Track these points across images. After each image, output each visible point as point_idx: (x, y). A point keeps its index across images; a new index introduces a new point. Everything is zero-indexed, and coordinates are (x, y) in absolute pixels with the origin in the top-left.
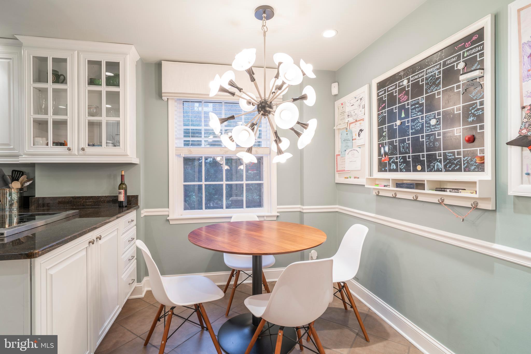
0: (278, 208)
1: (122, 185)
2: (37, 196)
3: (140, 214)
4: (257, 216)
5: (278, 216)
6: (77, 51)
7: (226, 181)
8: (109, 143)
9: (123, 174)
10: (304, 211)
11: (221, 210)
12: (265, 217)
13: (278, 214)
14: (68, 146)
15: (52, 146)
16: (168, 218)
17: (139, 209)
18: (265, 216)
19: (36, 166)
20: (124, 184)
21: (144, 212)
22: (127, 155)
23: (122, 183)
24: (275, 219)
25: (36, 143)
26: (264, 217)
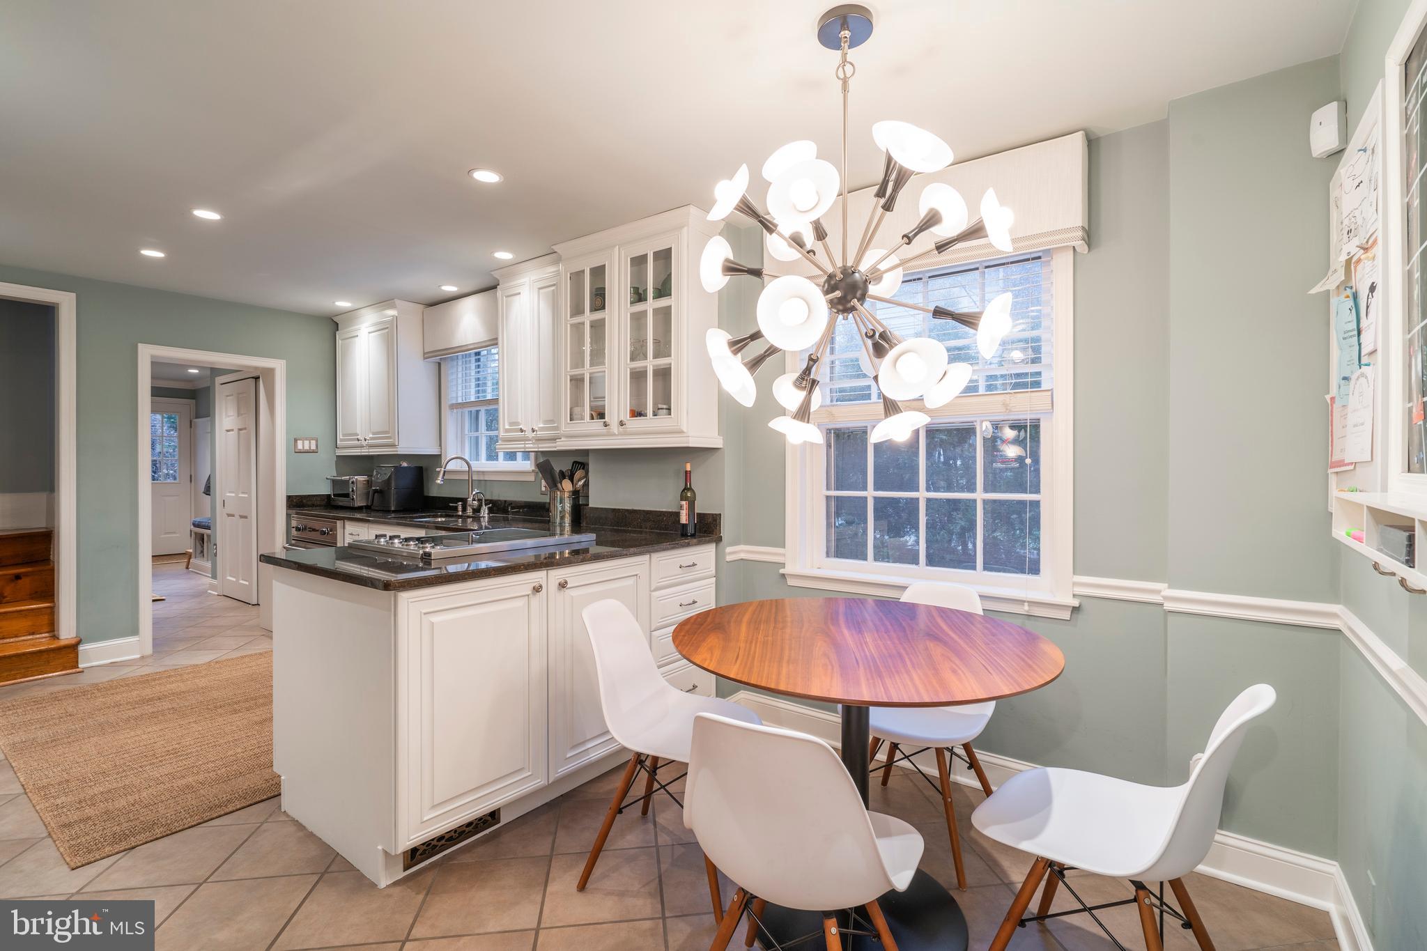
0: (1075, 584)
1: (687, 493)
2: (591, 505)
3: (724, 554)
4: (980, 596)
5: (1075, 610)
6: (617, 247)
7: (928, 490)
8: (662, 409)
9: (688, 468)
10: (1169, 606)
11: (914, 566)
12: (1026, 604)
13: (1076, 603)
14: (606, 419)
15: (588, 421)
16: (782, 571)
17: (722, 543)
18: (1024, 601)
19: (590, 454)
20: (690, 489)
21: (736, 552)
22: (682, 432)
23: (686, 489)
24: (1066, 615)
25: (575, 417)
26: (1023, 605)
